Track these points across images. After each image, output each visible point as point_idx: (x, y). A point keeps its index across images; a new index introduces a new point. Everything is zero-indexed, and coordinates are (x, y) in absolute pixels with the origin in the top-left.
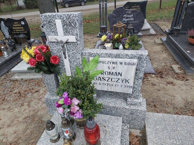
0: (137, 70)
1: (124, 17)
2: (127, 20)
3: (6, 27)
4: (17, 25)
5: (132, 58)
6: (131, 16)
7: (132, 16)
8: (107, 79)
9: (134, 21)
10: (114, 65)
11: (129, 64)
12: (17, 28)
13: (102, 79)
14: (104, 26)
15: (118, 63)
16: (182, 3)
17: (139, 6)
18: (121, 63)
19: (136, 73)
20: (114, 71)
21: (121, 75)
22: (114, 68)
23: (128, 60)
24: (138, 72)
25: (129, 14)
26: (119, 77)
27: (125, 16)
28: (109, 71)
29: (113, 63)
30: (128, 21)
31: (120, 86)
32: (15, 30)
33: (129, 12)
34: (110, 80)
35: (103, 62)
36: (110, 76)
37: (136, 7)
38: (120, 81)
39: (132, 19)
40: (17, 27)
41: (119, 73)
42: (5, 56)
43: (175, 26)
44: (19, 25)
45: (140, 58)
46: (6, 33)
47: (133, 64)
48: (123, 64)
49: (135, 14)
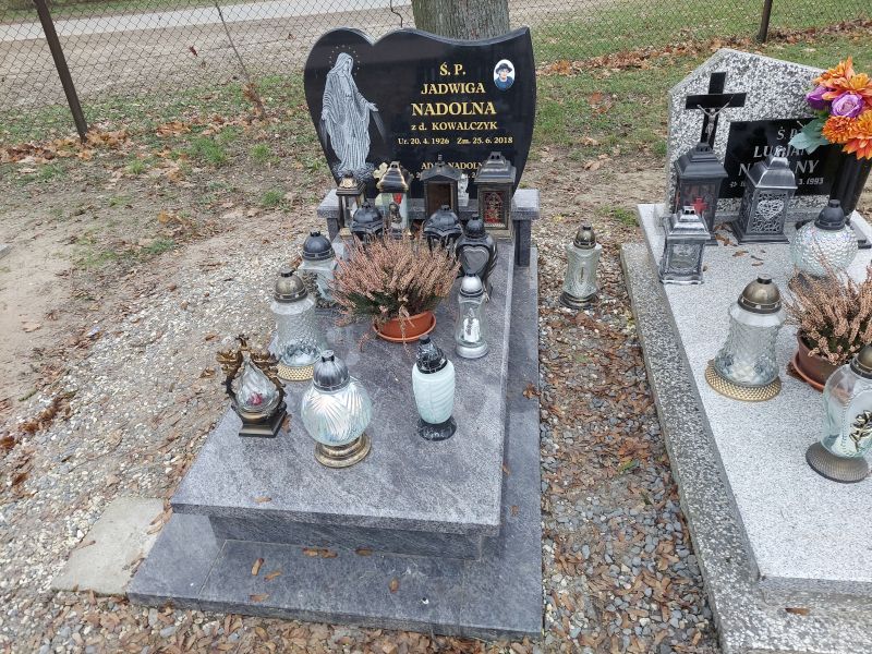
3: (363, 100)
4: (454, 88)
12: (449, 109)
40: (448, 98)
46: (348, 140)
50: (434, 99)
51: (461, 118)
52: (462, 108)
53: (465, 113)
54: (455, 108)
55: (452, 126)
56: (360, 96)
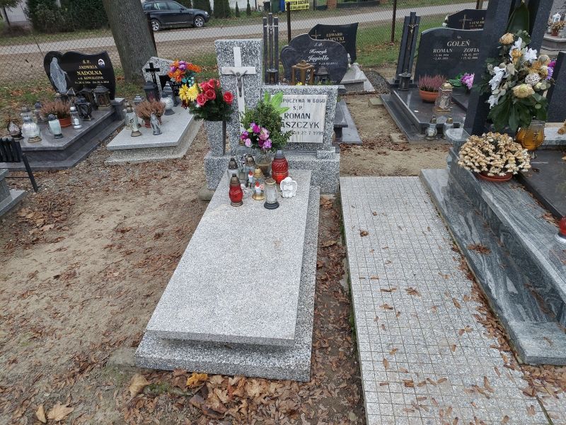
0: (327, 109)
1: (312, 54)
2: (316, 59)
4: (88, 67)
5: (320, 93)
6: (323, 52)
7: (325, 52)
8: (291, 125)
9: (329, 61)
10: (301, 104)
11: (318, 101)
12: (88, 73)
13: (285, 125)
14: (274, 71)
15: (306, 101)
16: (412, 31)
17: (341, 34)
18: (309, 101)
19: (326, 113)
20: (300, 112)
21: (309, 118)
22: (300, 107)
23: (316, 97)
24: (329, 111)
25: (318, 49)
26: (307, 120)
27: (312, 51)
28: (295, 112)
29: (300, 101)
30: (318, 61)
31: (308, 133)
32: (83, 76)
33: (320, 45)
34: (296, 126)
35: (288, 101)
36: (295, 120)
37: (336, 37)
38: (308, 126)
39: (326, 58)
40: (87, 70)
41: (307, 114)
42: (75, 127)
43: (402, 72)
44: (91, 67)
45: (329, 93)
46: (60, 83)
47: (322, 101)
48: (312, 101)
49: (331, 48)
50: (83, 70)
51: (92, 76)
52: (92, 73)
55: (90, 78)
56: (61, 70)
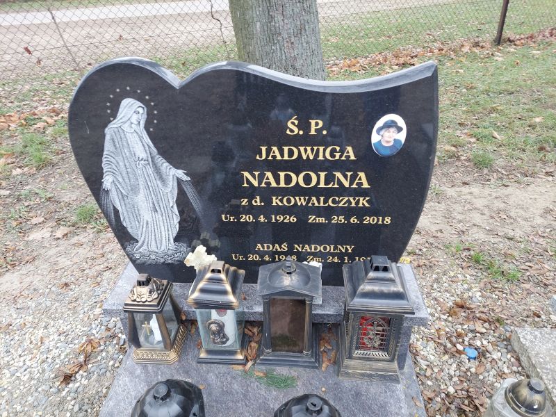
3: (165, 166)
4: (307, 153)
12: (298, 179)
32: (268, 193)
40: (298, 166)
44: (324, 153)
46: (147, 215)
50: (275, 167)
51: (316, 192)
53: (322, 185)
54: (307, 179)
55: (301, 201)
56: (160, 160)
